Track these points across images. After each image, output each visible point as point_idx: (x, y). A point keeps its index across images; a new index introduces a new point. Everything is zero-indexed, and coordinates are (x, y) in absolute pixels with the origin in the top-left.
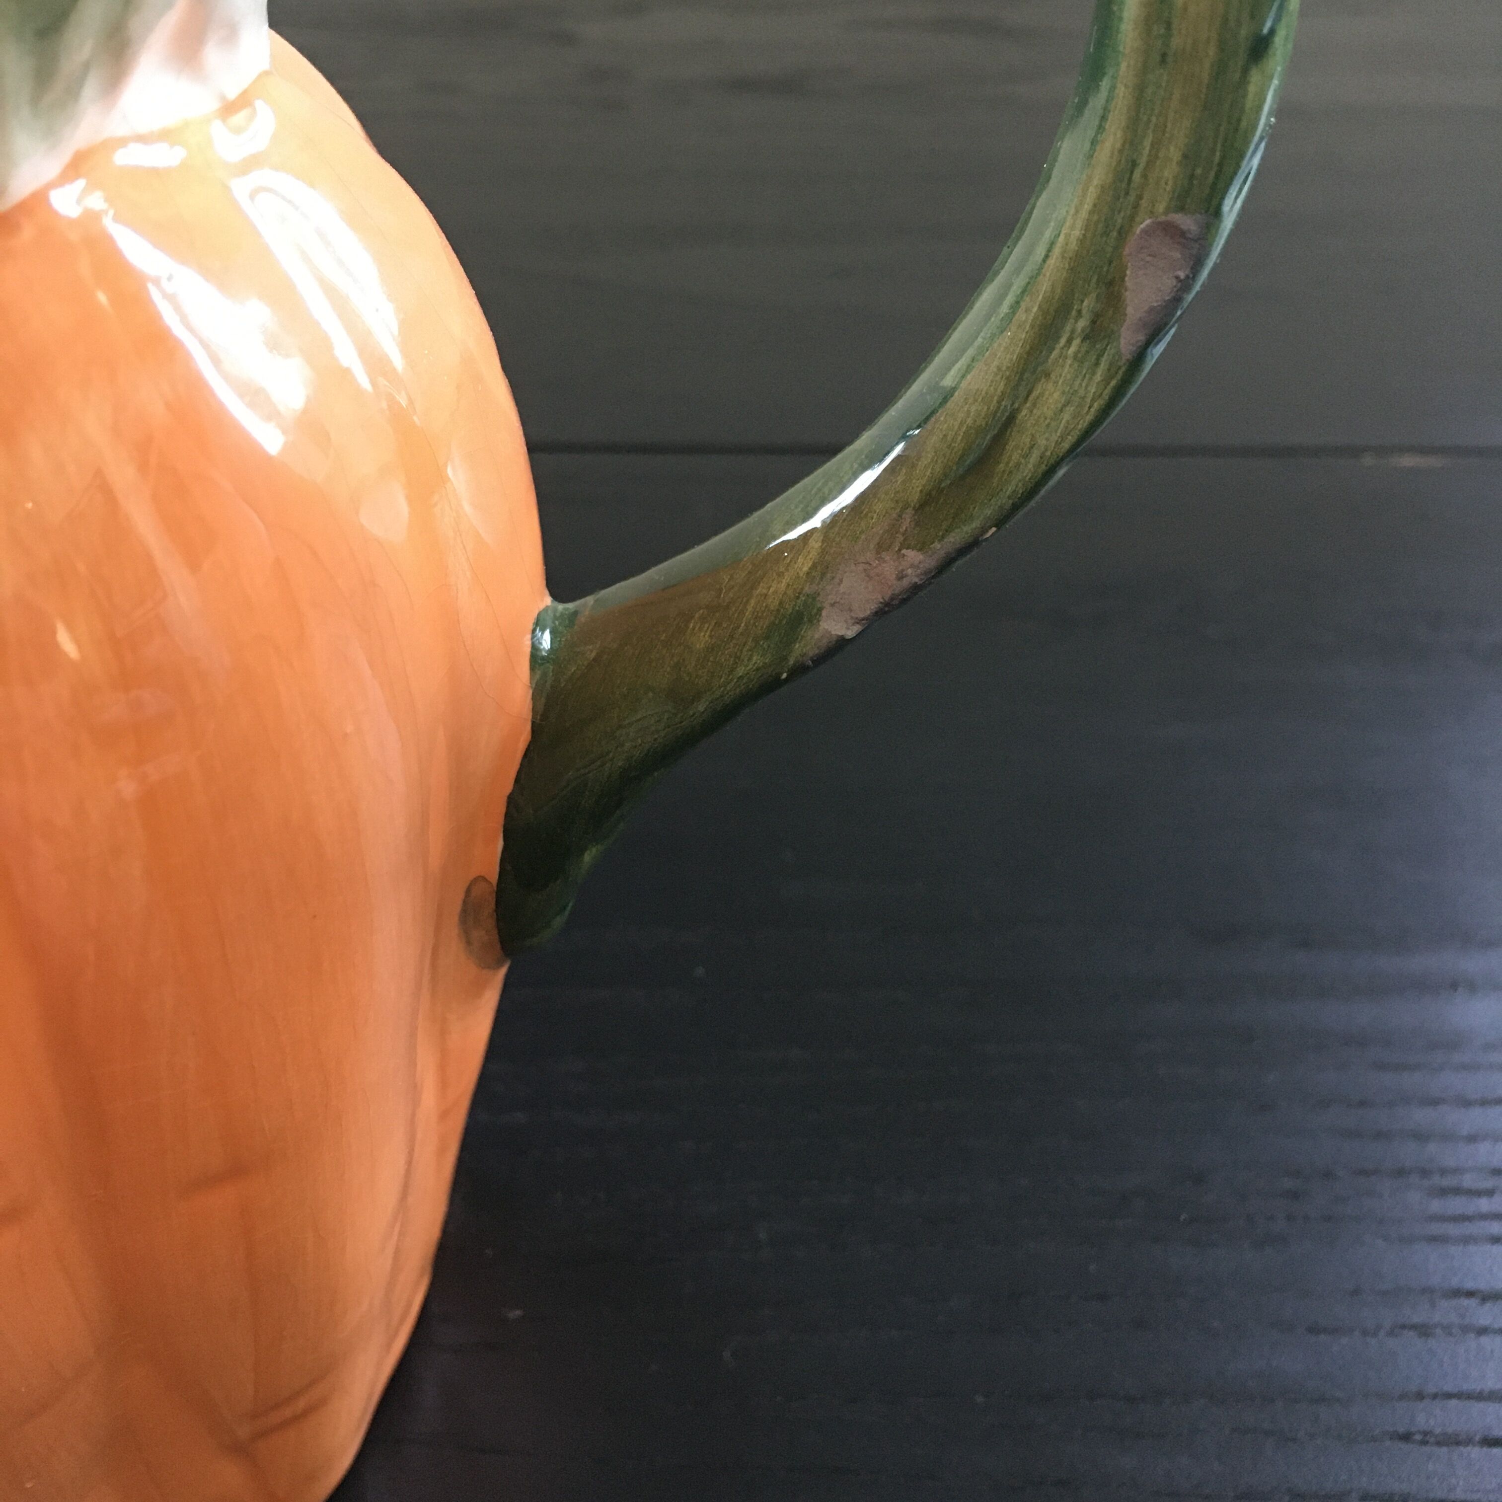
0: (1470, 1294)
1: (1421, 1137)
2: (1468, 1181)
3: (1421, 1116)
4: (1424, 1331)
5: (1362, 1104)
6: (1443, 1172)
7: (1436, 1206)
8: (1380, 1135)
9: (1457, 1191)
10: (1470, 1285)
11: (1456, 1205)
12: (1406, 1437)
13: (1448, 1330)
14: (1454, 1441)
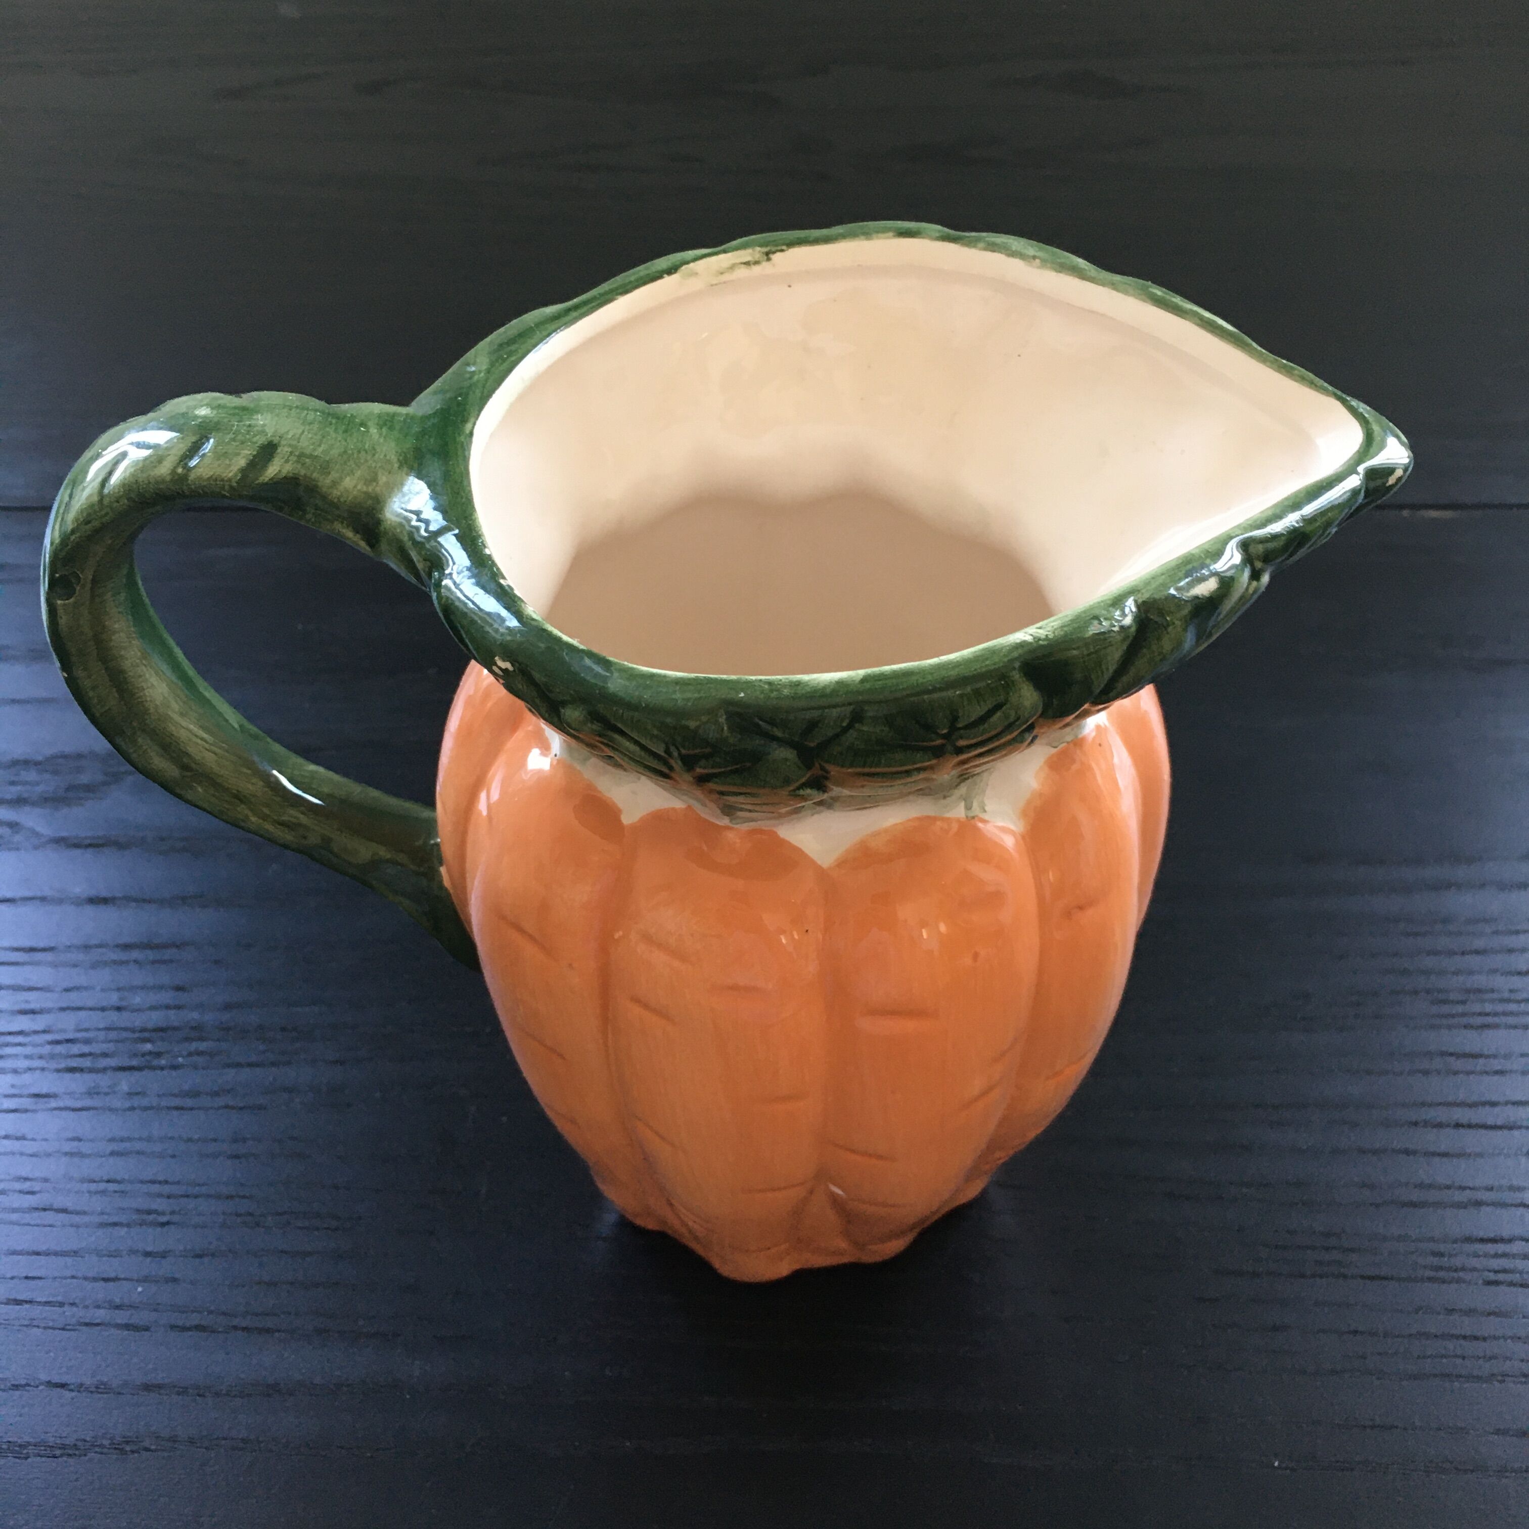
0: (1451, 1054)
1: (1427, 973)
2: (1452, 996)
3: (1429, 962)
4: (1426, 1073)
5: (1395, 955)
6: (1440, 991)
7: (1435, 1009)
8: (1405, 972)
9: (1445, 1002)
10: (1451, 1050)
11: (1445, 1009)
12: (1416, 1124)
13: (1439, 1072)
14: (1440, 1125)
